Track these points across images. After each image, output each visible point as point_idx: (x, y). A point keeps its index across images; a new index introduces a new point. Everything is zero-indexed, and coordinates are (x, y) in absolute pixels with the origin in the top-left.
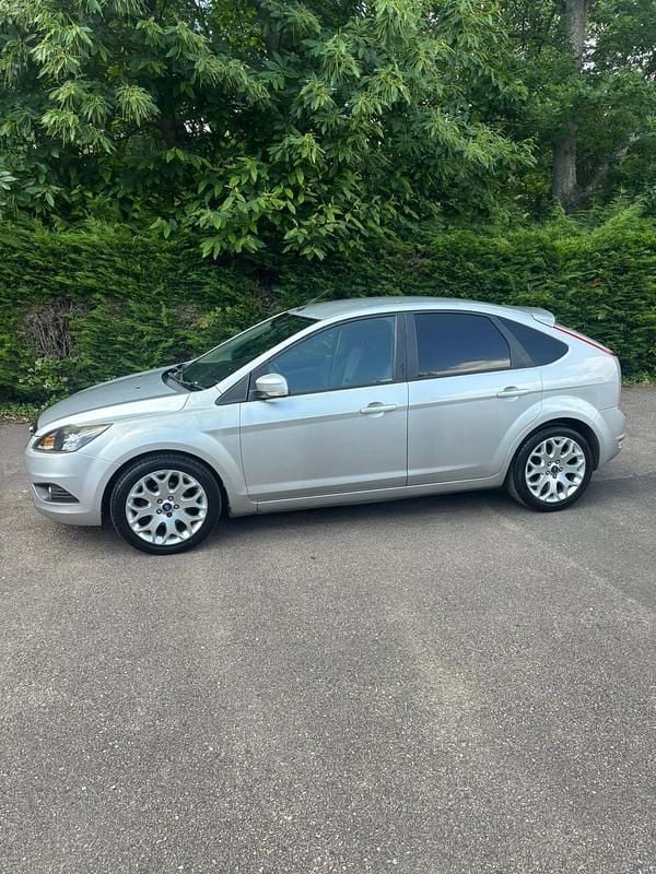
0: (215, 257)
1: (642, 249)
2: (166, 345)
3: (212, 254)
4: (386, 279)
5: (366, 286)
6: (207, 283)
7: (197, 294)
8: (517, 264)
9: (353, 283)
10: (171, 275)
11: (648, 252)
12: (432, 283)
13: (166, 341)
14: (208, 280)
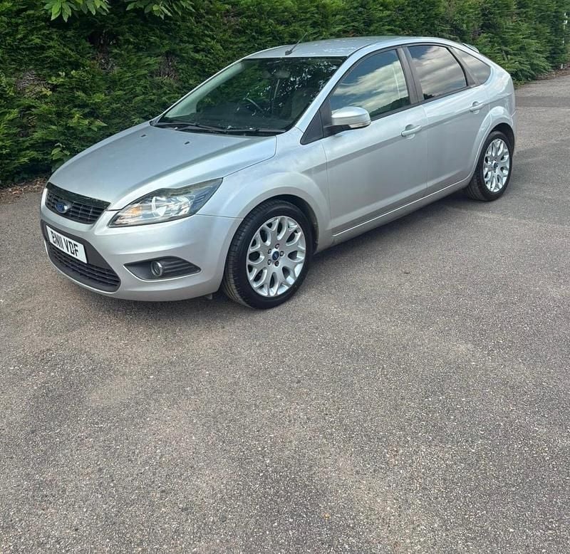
0: (66, 19)
1: (378, 6)
2: (11, 117)
3: (61, 17)
4: (209, 36)
5: (192, 43)
6: (50, 47)
7: (37, 60)
8: (302, 20)
9: (181, 41)
10: (9, 40)
11: (381, 8)
12: (244, 39)
13: (10, 113)
14: (51, 43)
